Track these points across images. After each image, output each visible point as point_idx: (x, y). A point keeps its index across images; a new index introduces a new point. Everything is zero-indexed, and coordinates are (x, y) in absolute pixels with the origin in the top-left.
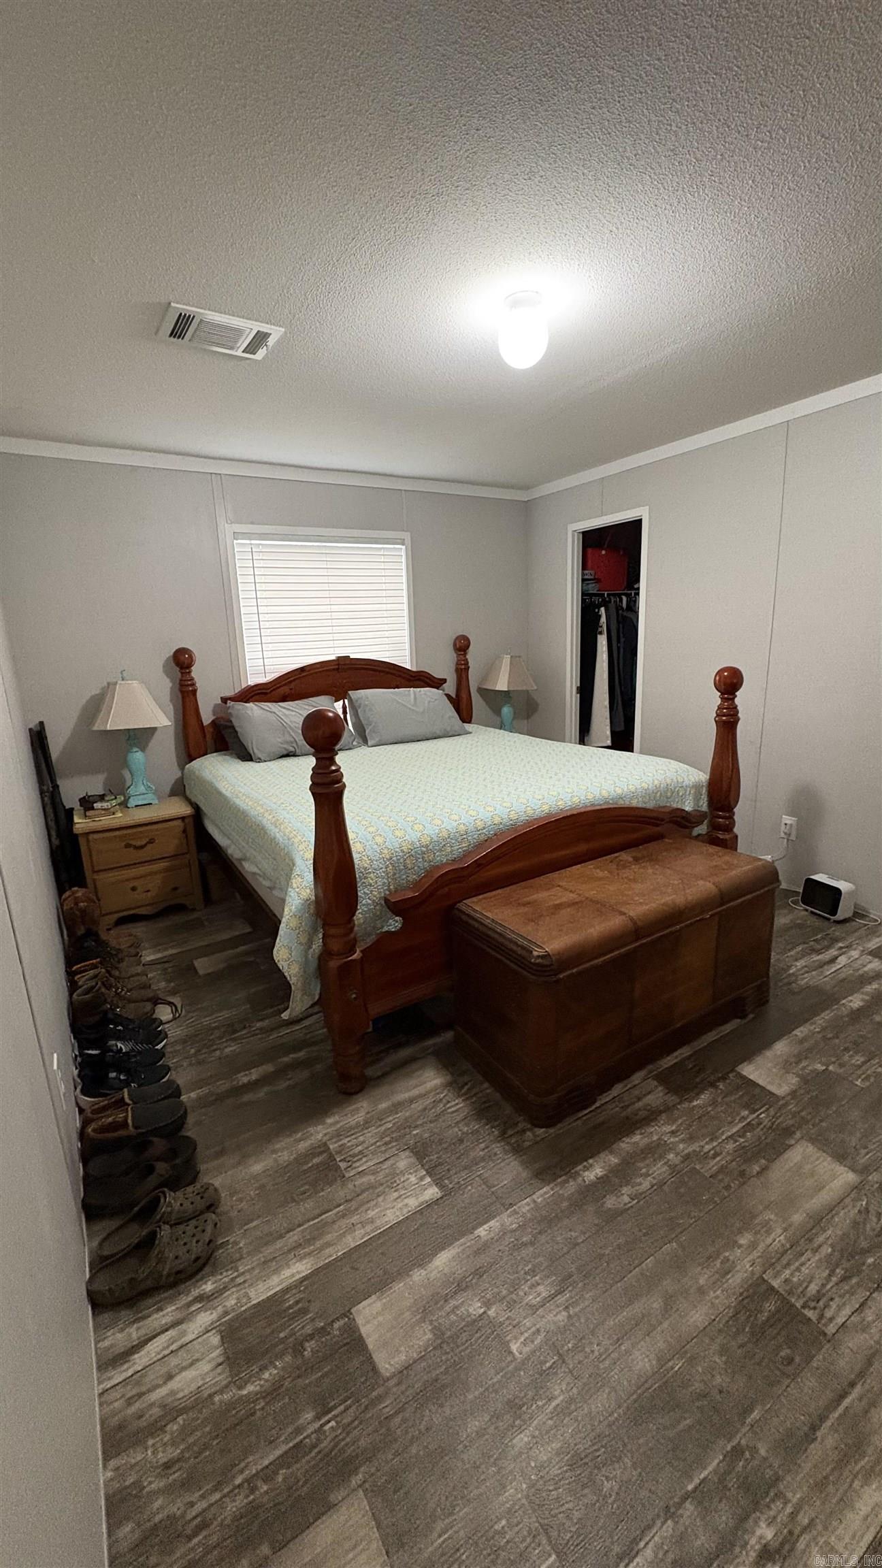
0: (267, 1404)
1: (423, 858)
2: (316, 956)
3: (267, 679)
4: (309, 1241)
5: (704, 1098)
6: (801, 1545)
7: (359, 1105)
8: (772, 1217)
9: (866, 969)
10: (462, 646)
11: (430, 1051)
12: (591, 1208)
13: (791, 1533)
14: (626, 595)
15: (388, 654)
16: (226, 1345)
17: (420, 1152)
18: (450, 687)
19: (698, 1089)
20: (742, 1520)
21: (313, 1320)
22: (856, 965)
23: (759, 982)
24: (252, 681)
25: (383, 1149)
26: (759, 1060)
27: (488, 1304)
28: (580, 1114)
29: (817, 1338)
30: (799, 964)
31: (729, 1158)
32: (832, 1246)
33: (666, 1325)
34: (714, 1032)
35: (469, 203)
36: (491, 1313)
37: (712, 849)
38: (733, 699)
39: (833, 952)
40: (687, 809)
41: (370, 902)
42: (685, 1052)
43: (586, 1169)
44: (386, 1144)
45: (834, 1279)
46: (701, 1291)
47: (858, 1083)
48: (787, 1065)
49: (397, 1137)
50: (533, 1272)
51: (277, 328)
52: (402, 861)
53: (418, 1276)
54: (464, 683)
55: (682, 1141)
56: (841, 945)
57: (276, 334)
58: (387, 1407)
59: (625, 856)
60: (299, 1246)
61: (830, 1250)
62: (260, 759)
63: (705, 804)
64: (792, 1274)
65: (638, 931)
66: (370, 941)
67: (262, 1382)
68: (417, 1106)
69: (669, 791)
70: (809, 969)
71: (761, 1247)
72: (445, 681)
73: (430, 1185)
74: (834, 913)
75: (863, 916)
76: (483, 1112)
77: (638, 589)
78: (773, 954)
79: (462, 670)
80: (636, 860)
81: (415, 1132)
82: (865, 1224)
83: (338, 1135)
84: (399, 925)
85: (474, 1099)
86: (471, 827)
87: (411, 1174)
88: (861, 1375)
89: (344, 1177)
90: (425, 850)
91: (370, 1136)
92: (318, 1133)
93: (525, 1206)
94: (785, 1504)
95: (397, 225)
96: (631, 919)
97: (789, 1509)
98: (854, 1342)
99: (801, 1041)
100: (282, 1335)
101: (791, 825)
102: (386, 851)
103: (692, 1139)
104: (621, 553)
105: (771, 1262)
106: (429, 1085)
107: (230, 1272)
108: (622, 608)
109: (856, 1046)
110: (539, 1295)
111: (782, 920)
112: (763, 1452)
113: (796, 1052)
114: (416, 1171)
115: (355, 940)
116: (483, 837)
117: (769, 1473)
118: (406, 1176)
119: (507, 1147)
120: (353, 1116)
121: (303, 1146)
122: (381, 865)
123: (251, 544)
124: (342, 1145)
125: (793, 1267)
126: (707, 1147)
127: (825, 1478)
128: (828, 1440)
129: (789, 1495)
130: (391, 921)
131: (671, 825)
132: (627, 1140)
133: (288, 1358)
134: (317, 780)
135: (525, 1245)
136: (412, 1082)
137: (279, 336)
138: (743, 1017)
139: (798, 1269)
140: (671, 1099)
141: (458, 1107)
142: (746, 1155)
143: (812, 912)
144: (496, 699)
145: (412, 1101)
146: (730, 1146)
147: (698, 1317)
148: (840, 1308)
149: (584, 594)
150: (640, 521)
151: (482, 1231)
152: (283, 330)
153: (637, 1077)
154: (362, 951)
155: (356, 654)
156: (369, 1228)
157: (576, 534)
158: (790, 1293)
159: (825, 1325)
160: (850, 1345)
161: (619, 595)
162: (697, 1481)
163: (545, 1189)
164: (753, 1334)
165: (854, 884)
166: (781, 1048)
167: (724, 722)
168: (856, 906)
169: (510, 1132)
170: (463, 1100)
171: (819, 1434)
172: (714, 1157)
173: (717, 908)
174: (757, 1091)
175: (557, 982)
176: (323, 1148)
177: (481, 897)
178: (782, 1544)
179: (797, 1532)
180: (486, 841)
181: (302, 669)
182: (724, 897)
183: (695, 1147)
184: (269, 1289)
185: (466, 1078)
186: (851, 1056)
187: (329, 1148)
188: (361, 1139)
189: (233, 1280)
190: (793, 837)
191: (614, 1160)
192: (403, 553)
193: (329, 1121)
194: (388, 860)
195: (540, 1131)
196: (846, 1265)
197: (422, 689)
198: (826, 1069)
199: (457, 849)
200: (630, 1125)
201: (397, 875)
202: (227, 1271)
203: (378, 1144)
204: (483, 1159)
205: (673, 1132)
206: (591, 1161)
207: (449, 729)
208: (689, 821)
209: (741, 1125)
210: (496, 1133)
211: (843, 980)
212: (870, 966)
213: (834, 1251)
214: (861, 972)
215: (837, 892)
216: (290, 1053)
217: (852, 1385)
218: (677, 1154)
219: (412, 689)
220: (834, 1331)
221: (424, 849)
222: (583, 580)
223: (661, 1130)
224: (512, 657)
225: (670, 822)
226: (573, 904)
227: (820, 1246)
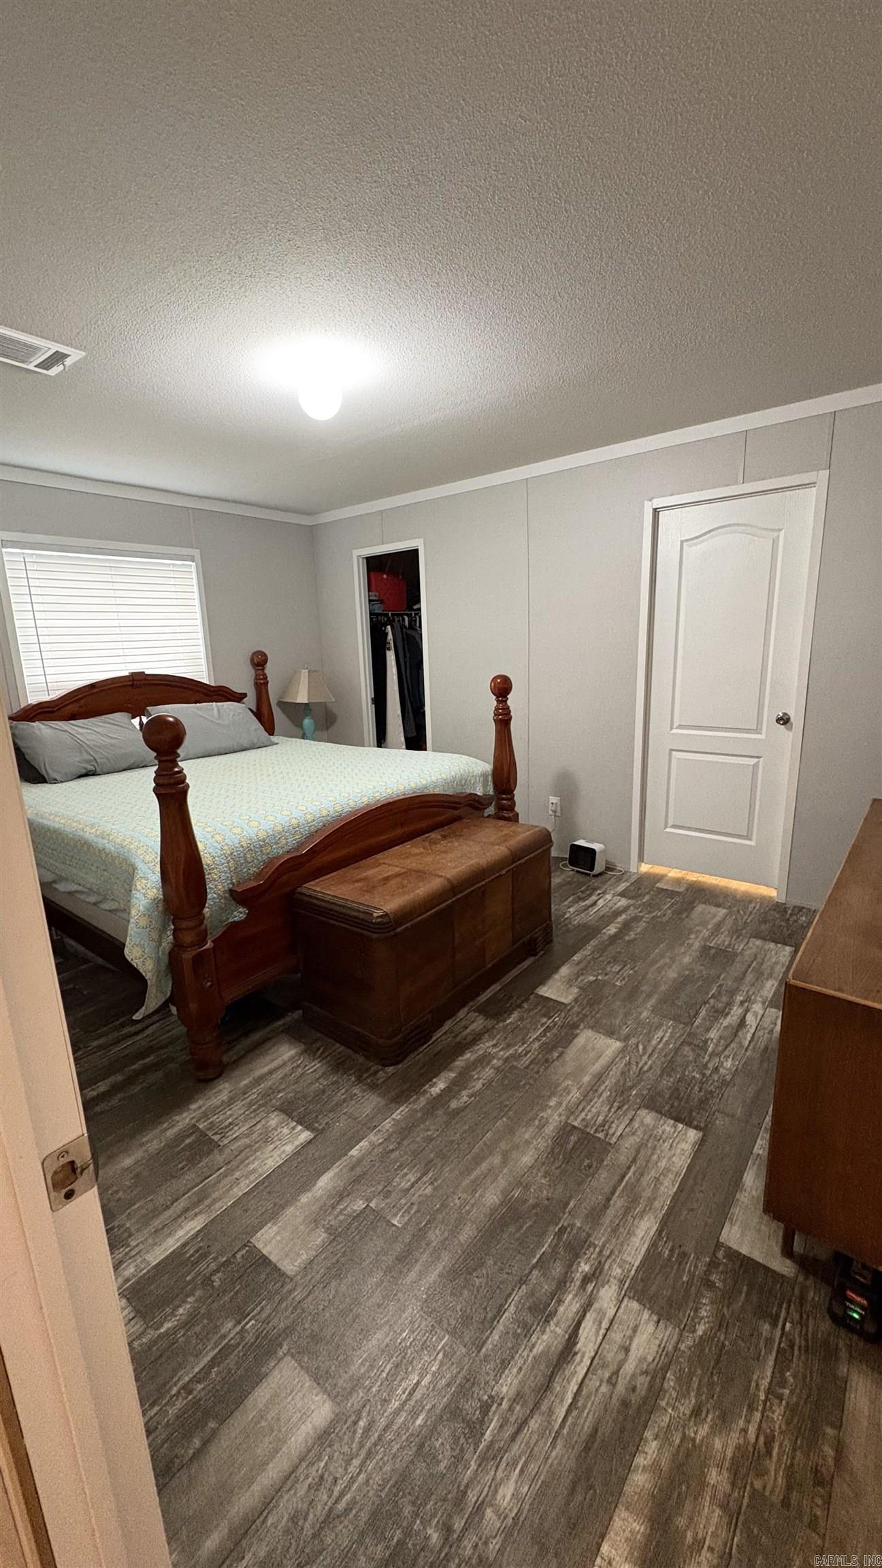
0: (187, 1330)
1: (261, 851)
2: (167, 952)
3: (51, 697)
4: (200, 1201)
5: (515, 1015)
6: (606, 1267)
7: (221, 1087)
8: (570, 1083)
9: (616, 906)
10: (259, 661)
11: (281, 1029)
12: (440, 1112)
13: (600, 1263)
14: (407, 615)
15: (184, 669)
16: (133, 1304)
17: (287, 1110)
18: (251, 701)
19: (509, 1012)
20: (570, 1267)
21: (215, 1259)
22: (610, 905)
23: (544, 925)
24: (33, 698)
25: (253, 1115)
26: (550, 982)
27: (369, 1200)
28: (421, 1049)
29: (606, 1147)
30: (572, 910)
31: (536, 1053)
32: (610, 1090)
33: (505, 1171)
34: (516, 969)
35: (277, 287)
36: (372, 1205)
37: (502, 823)
38: (506, 701)
39: (594, 898)
40: (479, 794)
41: (215, 896)
42: (495, 987)
43: (431, 1086)
44: (255, 1111)
45: (613, 1110)
46: (527, 1143)
47: (617, 984)
48: (570, 982)
49: (266, 1102)
50: (401, 1167)
51: (78, 351)
52: (242, 855)
53: (304, 1199)
54: (264, 697)
55: (502, 1049)
56: (599, 892)
57: (75, 356)
58: (298, 1295)
59: (434, 835)
60: (187, 1210)
61: (609, 1093)
62: (56, 780)
63: (492, 790)
64: (586, 1115)
65: (454, 888)
66: (218, 933)
67: (178, 1318)
68: (279, 1075)
69: (464, 780)
70: (579, 912)
71: (564, 1105)
72: (245, 695)
73: (302, 1131)
74: (592, 869)
75: (613, 870)
76: (339, 1066)
77: (419, 609)
78: (552, 906)
79: (261, 685)
80: (444, 837)
81: (279, 1096)
82: (629, 1071)
83: (205, 1116)
84: (243, 916)
85: (329, 1058)
86: (302, 821)
87: (283, 1127)
88: (634, 1160)
89: (219, 1146)
90: (264, 843)
91: (238, 1108)
92: (184, 1119)
93: (387, 1125)
94: (595, 1248)
95: (211, 291)
96: (448, 880)
97: (598, 1249)
98: (630, 1142)
99: (579, 963)
100: (188, 1278)
101: (556, 804)
102: (226, 848)
103: (509, 1046)
104: (400, 577)
105: (571, 1112)
106: (286, 1056)
107: (122, 1250)
108: (405, 627)
109: (615, 960)
110: (409, 1180)
111: (556, 880)
112: (578, 1224)
113: (576, 972)
114: (287, 1124)
115: (206, 930)
116: (313, 829)
117: (584, 1234)
118: (279, 1131)
119: (364, 1087)
120: (216, 1097)
121: (171, 1133)
122: (223, 861)
123: (23, 553)
124: (211, 1122)
125: (586, 1111)
126: (520, 1050)
127: (618, 1225)
128: (618, 1203)
129: (596, 1243)
130: (235, 913)
131: (468, 808)
132: (461, 1058)
133: (198, 1293)
134: (162, 781)
135: (393, 1150)
136: (268, 1058)
137: (78, 358)
138: (535, 955)
139: (589, 1111)
140: (490, 1023)
141: (315, 1067)
142: (548, 1048)
143: (577, 871)
144: (296, 712)
145: (271, 1072)
146: (536, 1045)
147: (527, 1159)
148: (618, 1126)
149: (371, 614)
150: (416, 551)
151: (354, 1152)
152: (84, 354)
153: (462, 1013)
154: (212, 941)
155: (151, 669)
156: (252, 1177)
157: (361, 560)
158: (586, 1126)
159: (610, 1139)
160: (626, 1146)
161: (402, 615)
162: (538, 1256)
163: (401, 1109)
164: (564, 1158)
165: (604, 844)
166: (565, 971)
167: (501, 719)
168: (607, 863)
169: (365, 1076)
170: (319, 1062)
171: (612, 1202)
172: (526, 1055)
173: (510, 865)
174: (551, 1003)
175: (396, 935)
176: (194, 1128)
177: (318, 880)
178: (595, 1272)
179: (603, 1260)
180: (316, 832)
181: (92, 686)
182: (515, 856)
183: (511, 1051)
184: (165, 1250)
185: (318, 1044)
186: (612, 967)
187: (198, 1128)
188: (228, 1113)
189: (126, 1254)
190: (559, 814)
191: (452, 1075)
192: (193, 569)
193: (193, 1106)
194: (230, 855)
195: (390, 1069)
196: (618, 1099)
197: (225, 703)
198: (596, 980)
199: (292, 841)
200: (460, 1048)
201: (239, 869)
202: (119, 1249)
203: (247, 1113)
204: (344, 1101)
205: (495, 1046)
206: (434, 1080)
207: (255, 740)
208: (482, 804)
209: (542, 1029)
210: (353, 1079)
211: (603, 916)
212: (619, 904)
213: (611, 1093)
214: (613, 909)
215: (593, 851)
216: (138, 1061)
217: (629, 1168)
218: (499, 1059)
219: (214, 704)
220: (615, 1141)
221: (262, 843)
222: (370, 601)
223: (485, 1046)
224: (309, 672)
225: (467, 805)
226: (397, 875)
227: (602, 1093)
